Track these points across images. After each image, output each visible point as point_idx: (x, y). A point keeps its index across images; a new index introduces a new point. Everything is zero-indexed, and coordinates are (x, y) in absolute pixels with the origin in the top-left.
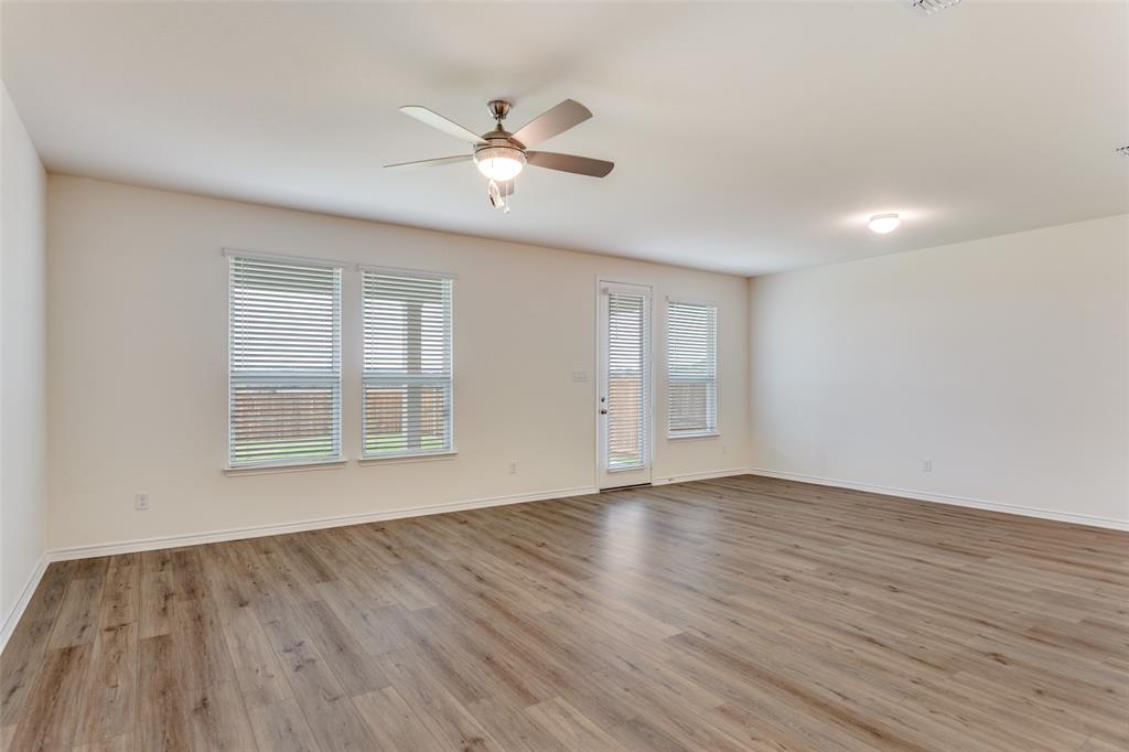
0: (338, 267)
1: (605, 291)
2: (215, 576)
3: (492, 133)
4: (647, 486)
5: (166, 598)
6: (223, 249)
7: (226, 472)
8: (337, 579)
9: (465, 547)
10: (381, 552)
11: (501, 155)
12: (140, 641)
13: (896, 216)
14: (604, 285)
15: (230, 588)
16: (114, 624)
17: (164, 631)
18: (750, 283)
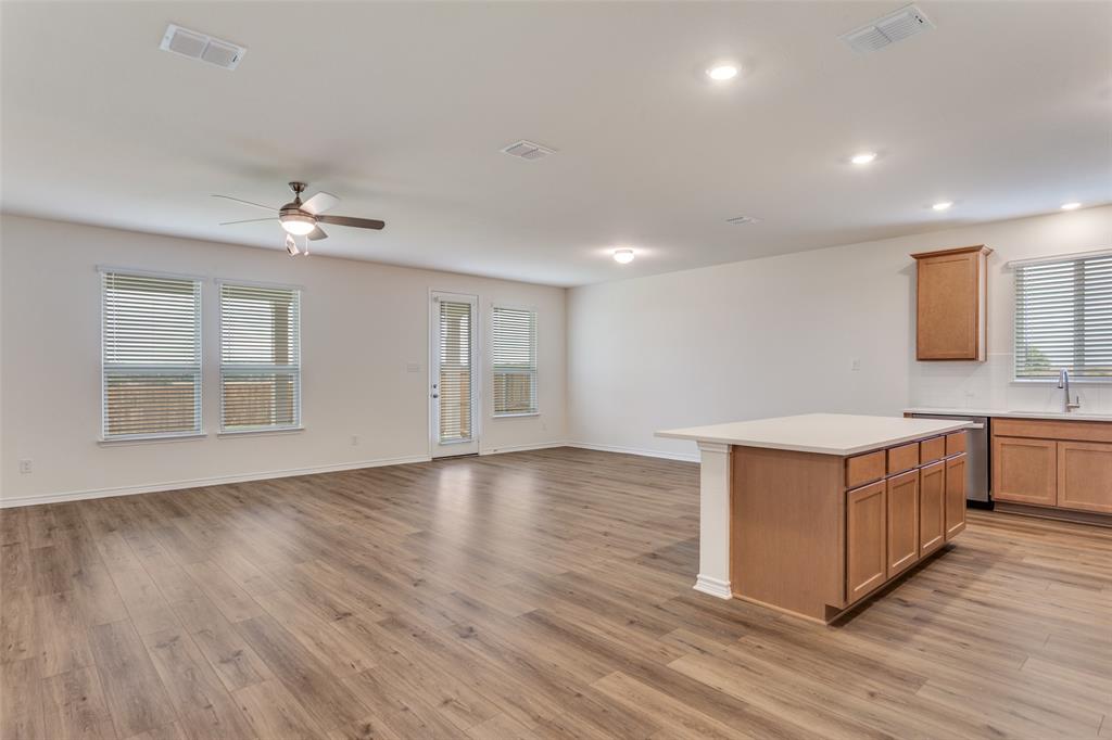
0: (198, 281)
1: (436, 300)
2: (90, 517)
3: (292, 204)
4: (476, 455)
5: (50, 530)
6: (96, 266)
7: (99, 443)
8: (189, 515)
9: (298, 495)
10: (229, 500)
11: (297, 220)
12: (31, 551)
13: (631, 252)
14: (435, 295)
15: (102, 523)
16: (9, 543)
17: (50, 544)
18: (566, 292)
